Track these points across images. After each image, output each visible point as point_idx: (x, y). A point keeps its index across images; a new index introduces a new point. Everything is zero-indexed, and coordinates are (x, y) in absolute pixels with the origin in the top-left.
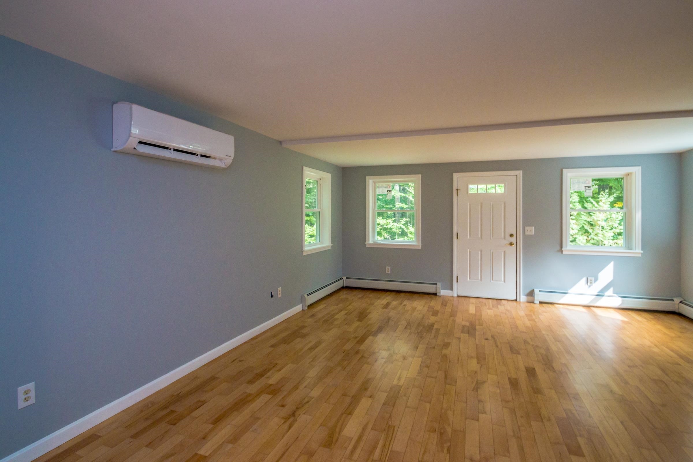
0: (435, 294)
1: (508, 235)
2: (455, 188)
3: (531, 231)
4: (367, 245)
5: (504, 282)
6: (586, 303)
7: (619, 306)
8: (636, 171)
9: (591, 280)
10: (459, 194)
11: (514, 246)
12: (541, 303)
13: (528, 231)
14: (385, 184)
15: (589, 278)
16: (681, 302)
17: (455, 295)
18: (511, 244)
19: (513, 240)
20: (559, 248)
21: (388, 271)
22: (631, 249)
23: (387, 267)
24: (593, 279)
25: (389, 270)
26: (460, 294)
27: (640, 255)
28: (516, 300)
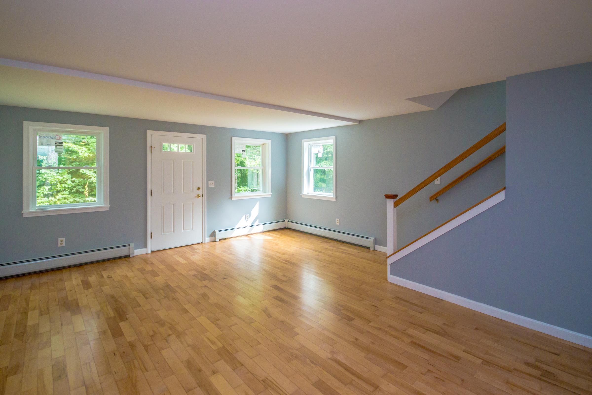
0: (128, 256)
1: (196, 189)
2: (149, 145)
3: (212, 184)
4: (24, 214)
5: (193, 229)
6: (246, 233)
7: (263, 230)
8: (268, 142)
9: (248, 216)
10: (152, 151)
11: (201, 198)
12: (220, 240)
13: (210, 184)
14: (51, 134)
15: (247, 215)
16: (288, 221)
17: (149, 252)
18: (199, 196)
19: (200, 192)
20: (230, 196)
21: (61, 244)
22: (265, 193)
23: (60, 239)
24: (248, 215)
25: (62, 242)
26: (153, 250)
27: (270, 196)
28: (202, 243)
